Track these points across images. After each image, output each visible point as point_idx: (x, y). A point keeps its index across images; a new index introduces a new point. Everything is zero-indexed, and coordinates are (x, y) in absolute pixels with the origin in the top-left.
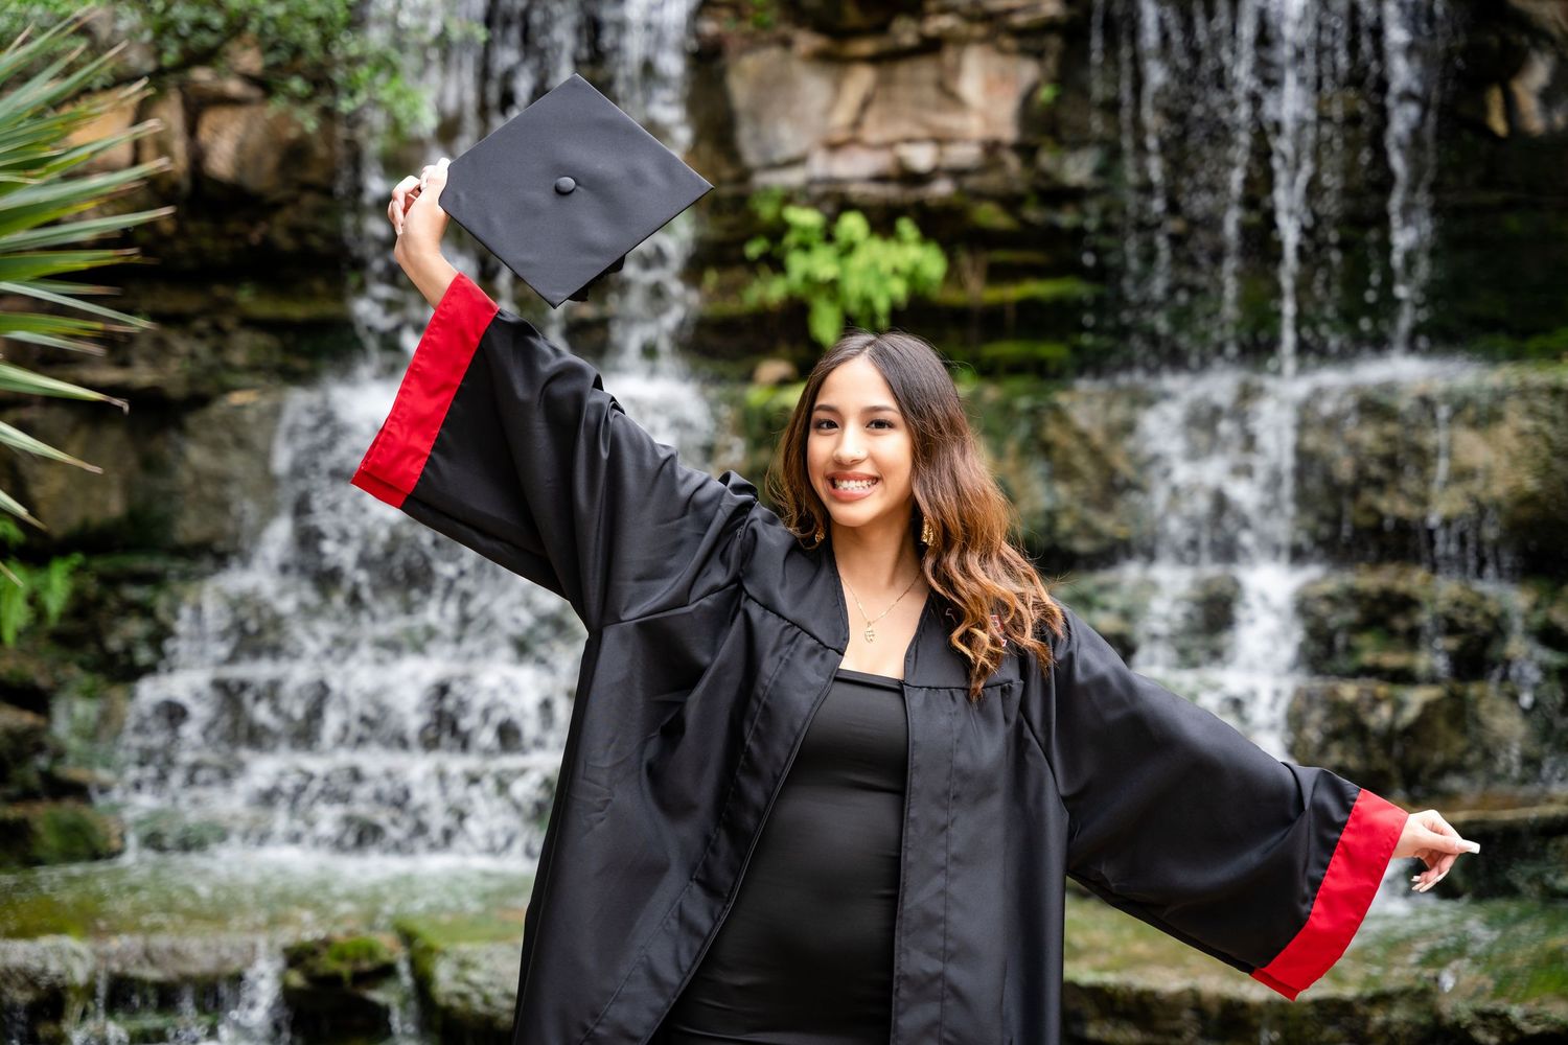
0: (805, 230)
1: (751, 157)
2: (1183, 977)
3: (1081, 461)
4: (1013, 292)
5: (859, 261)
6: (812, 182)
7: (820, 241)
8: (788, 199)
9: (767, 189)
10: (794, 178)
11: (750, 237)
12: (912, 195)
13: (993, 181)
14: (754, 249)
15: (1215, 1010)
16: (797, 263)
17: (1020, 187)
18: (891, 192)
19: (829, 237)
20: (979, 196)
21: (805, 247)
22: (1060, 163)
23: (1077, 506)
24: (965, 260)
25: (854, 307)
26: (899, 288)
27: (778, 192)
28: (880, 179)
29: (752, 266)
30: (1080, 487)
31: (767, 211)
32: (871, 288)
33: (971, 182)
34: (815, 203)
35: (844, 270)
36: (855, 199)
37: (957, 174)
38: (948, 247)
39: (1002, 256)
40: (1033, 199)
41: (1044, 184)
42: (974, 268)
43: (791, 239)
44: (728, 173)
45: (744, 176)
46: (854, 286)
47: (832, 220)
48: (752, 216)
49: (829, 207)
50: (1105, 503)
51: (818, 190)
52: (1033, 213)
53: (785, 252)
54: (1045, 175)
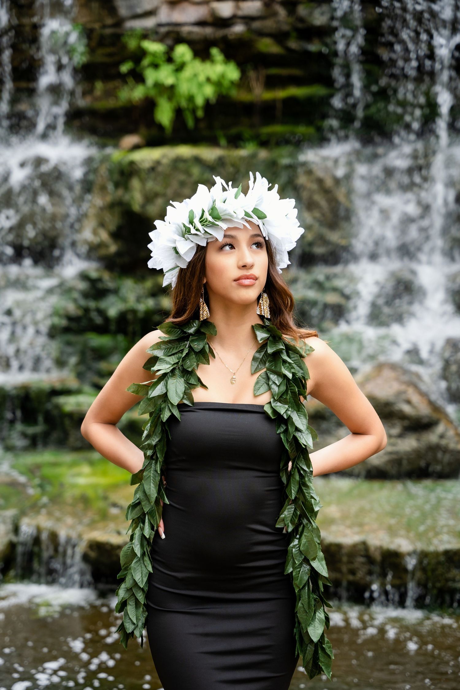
0: (154, 55)
1: (123, 11)
2: (358, 533)
3: (318, 198)
4: (281, 94)
5: (187, 73)
6: (160, 25)
7: (164, 61)
8: (145, 36)
9: (132, 30)
10: (149, 23)
11: (123, 61)
12: (220, 33)
13: (269, 24)
14: (125, 68)
15: (378, 557)
16: (151, 76)
17: (286, 28)
18: (208, 31)
19: (170, 60)
20: (261, 34)
21: (156, 66)
22: (311, 14)
23: (316, 225)
24: (252, 74)
25: (184, 104)
26: (209, 91)
27: (139, 32)
28: (201, 23)
29: (123, 78)
30: (317, 214)
31: (132, 44)
32: (194, 90)
33: (256, 25)
34: (161, 39)
35: (177, 79)
36: (184, 35)
37: (248, 19)
38: (241, 66)
39: (274, 71)
40: (294, 34)
41: (300, 25)
42: (258, 79)
43: (146, 62)
44: (109, 21)
45: (119, 23)
46: (184, 88)
47: (171, 49)
48: (124, 47)
49: (170, 42)
50: (333, 225)
51: (163, 30)
52: (293, 44)
53: (144, 68)
54: (301, 20)
